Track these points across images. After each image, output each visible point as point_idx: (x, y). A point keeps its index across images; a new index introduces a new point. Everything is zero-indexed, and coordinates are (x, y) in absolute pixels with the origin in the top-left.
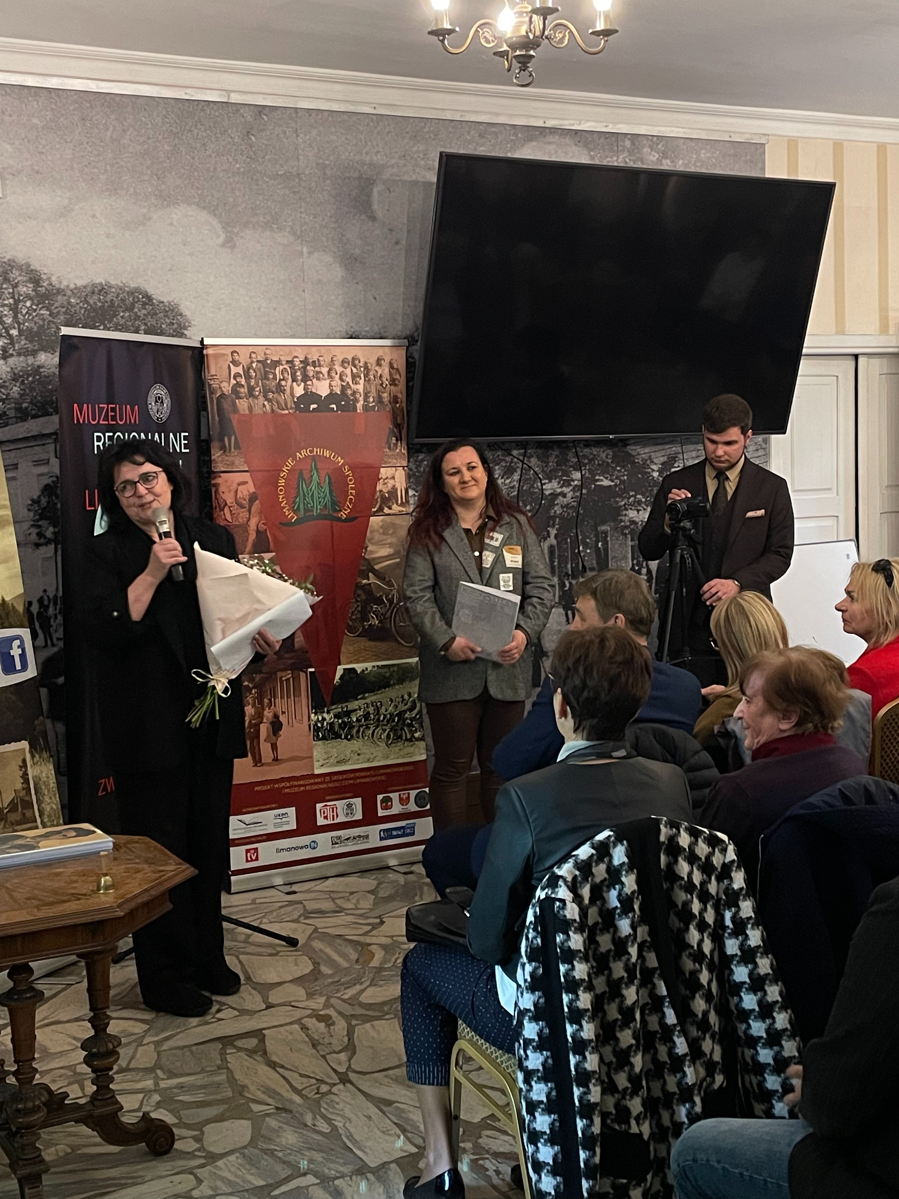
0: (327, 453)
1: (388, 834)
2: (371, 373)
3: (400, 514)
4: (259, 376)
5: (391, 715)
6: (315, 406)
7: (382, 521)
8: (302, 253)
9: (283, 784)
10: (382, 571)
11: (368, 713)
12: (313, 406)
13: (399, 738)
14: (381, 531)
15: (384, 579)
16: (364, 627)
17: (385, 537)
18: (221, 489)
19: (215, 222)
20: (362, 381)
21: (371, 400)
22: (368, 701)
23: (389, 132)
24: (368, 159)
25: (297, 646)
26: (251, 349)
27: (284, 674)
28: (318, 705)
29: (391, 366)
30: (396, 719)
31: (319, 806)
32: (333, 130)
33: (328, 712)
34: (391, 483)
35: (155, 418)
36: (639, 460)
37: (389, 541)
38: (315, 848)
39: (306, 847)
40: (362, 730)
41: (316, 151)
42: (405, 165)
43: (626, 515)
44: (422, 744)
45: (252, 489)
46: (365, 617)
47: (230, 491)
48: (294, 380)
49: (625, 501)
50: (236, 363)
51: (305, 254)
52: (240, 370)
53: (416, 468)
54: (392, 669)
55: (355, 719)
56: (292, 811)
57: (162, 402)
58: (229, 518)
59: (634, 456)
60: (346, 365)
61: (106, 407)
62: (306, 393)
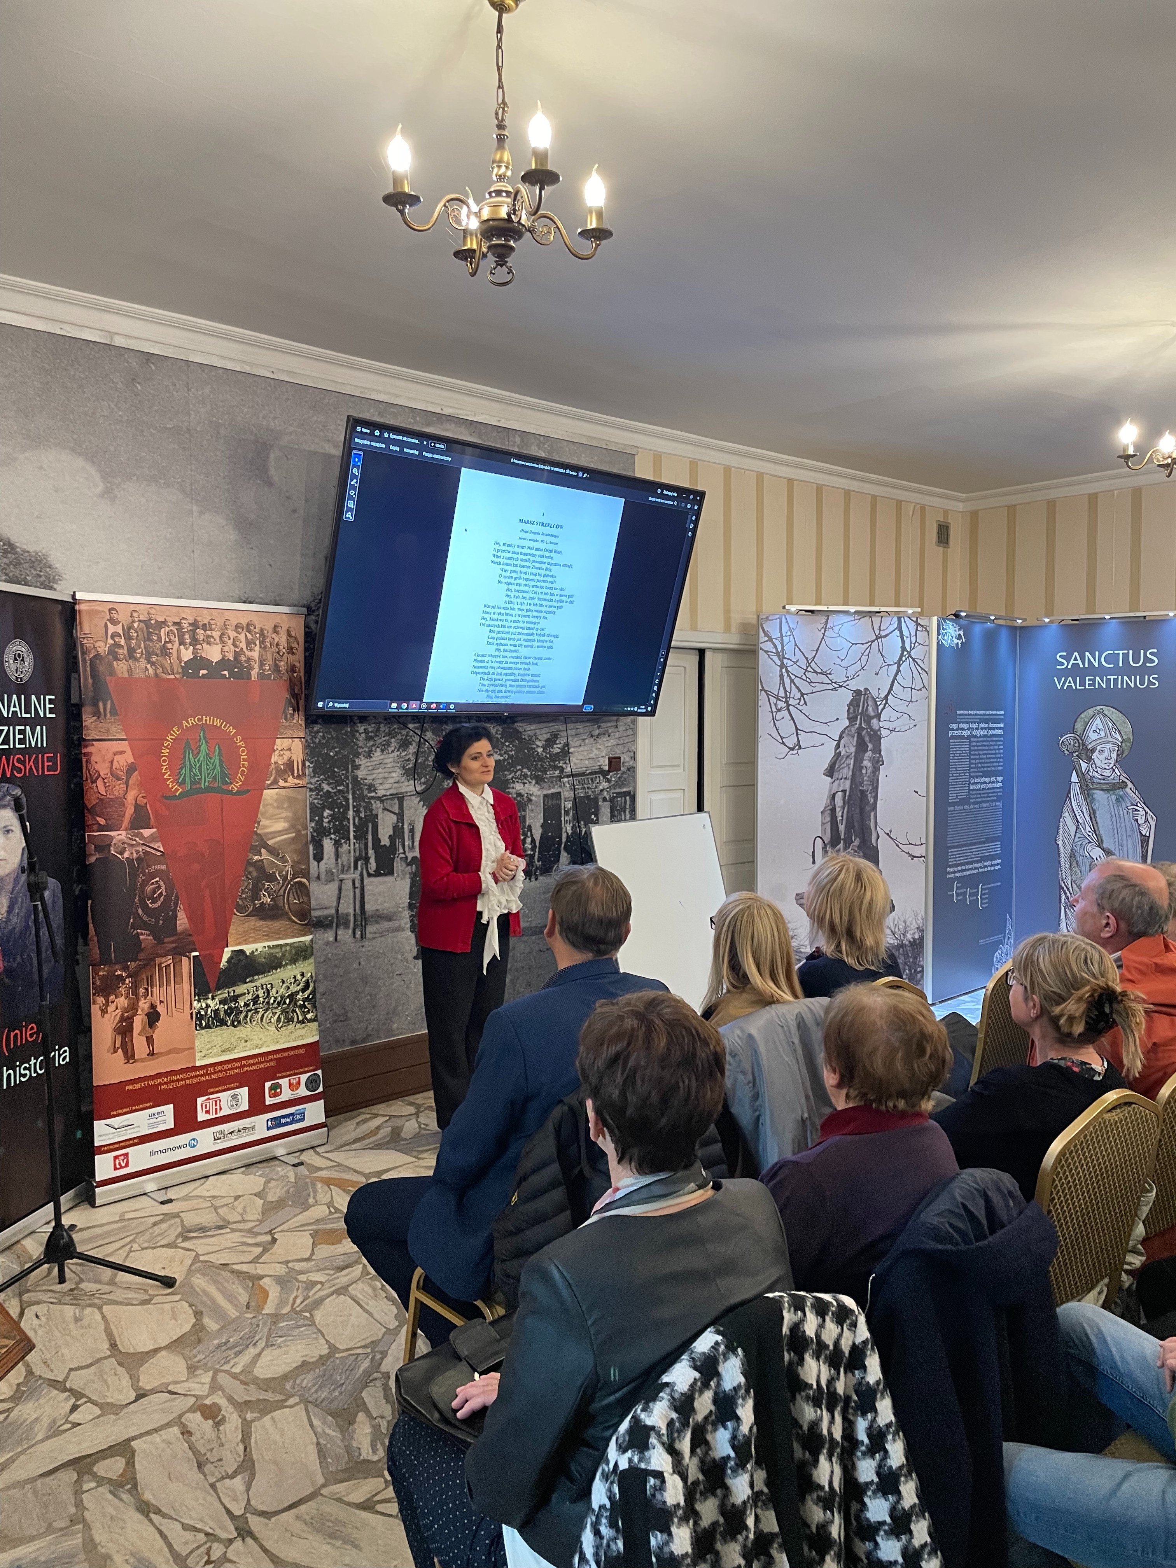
0: (217, 722)
1: (277, 1122)
2: (268, 640)
3: (296, 787)
4: (141, 637)
5: (282, 997)
6: (205, 672)
8: (192, 511)
9: (160, 1080)
10: (276, 846)
11: (258, 997)
12: (202, 672)
13: (290, 1020)
14: (275, 805)
15: (278, 855)
16: (254, 905)
17: (280, 811)
18: (94, 758)
19: (93, 471)
20: (257, 648)
21: (267, 668)
22: (258, 984)
23: (288, 399)
24: (264, 423)
25: (179, 929)
26: (132, 607)
27: (163, 960)
28: (202, 990)
29: (289, 634)
30: (288, 1001)
31: (200, 1100)
32: (228, 388)
33: (213, 999)
34: (287, 754)
35: (13, 678)
36: (525, 736)
37: (284, 815)
38: (194, 1146)
39: (185, 1146)
40: (250, 1014)
41: (209, 407)
42: (304, 434)
44: (315, 1025)
45: (131, 760)
46: (256, 896)
47: (104, 761)
48: (181, 643)
49: (513, 774)
50: (114, 622)
51: (195, 514)
52: (119, 629)
53: (311, 739)
54: (284, 949)
55: (242, 1004)
56: (169, 1109)
57: (23, 660)
58: (102, 790)
59: (521, 733)
60: (240, 630)
62: (195, 657)
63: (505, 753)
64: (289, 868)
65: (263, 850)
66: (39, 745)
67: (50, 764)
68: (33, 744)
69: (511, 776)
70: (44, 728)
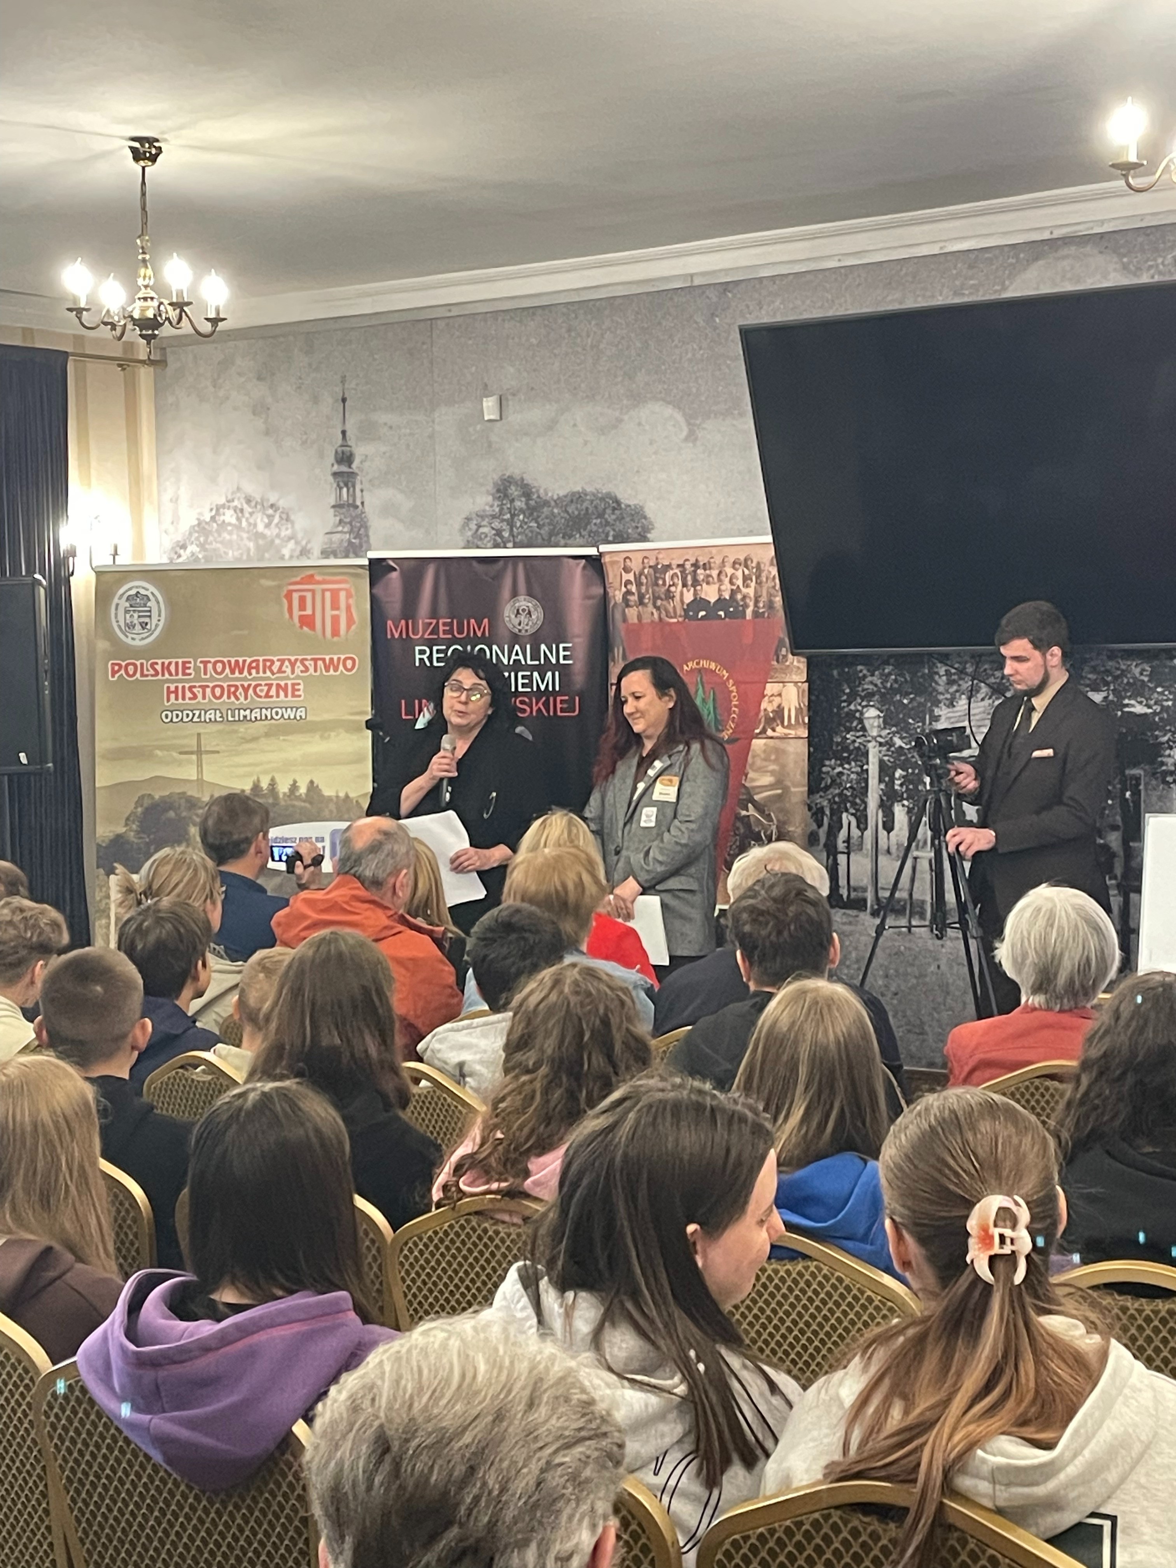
0: (713, 666)
2: (764, 574)
3: (786, 737)
4: (649, 583)
6: (704, 613)
7: (765, 744)
10: (762, 802)
12: (702, 613)
15: (762, 811)
19: (679, 417)
20: (753, 584)
21: (762, 605)
23: (859, 285)
26: (644, 554)
34: (777, 700)
35: (515, 631)
37: (770, 769)
43: (1169, 756)
48: (684, 585)
50: (627, 570)
52: (631, 577)
57: (529, 613)
60: (737, 566)
61: (434, 621)
62: (695, 599)
63: (1156, 703)
64: (774, 828)
65: (750, 805)
66: (550, 689)
67: (565, 706)
68: (543, 688)
69: (1166, 739)
70: (557, 673)
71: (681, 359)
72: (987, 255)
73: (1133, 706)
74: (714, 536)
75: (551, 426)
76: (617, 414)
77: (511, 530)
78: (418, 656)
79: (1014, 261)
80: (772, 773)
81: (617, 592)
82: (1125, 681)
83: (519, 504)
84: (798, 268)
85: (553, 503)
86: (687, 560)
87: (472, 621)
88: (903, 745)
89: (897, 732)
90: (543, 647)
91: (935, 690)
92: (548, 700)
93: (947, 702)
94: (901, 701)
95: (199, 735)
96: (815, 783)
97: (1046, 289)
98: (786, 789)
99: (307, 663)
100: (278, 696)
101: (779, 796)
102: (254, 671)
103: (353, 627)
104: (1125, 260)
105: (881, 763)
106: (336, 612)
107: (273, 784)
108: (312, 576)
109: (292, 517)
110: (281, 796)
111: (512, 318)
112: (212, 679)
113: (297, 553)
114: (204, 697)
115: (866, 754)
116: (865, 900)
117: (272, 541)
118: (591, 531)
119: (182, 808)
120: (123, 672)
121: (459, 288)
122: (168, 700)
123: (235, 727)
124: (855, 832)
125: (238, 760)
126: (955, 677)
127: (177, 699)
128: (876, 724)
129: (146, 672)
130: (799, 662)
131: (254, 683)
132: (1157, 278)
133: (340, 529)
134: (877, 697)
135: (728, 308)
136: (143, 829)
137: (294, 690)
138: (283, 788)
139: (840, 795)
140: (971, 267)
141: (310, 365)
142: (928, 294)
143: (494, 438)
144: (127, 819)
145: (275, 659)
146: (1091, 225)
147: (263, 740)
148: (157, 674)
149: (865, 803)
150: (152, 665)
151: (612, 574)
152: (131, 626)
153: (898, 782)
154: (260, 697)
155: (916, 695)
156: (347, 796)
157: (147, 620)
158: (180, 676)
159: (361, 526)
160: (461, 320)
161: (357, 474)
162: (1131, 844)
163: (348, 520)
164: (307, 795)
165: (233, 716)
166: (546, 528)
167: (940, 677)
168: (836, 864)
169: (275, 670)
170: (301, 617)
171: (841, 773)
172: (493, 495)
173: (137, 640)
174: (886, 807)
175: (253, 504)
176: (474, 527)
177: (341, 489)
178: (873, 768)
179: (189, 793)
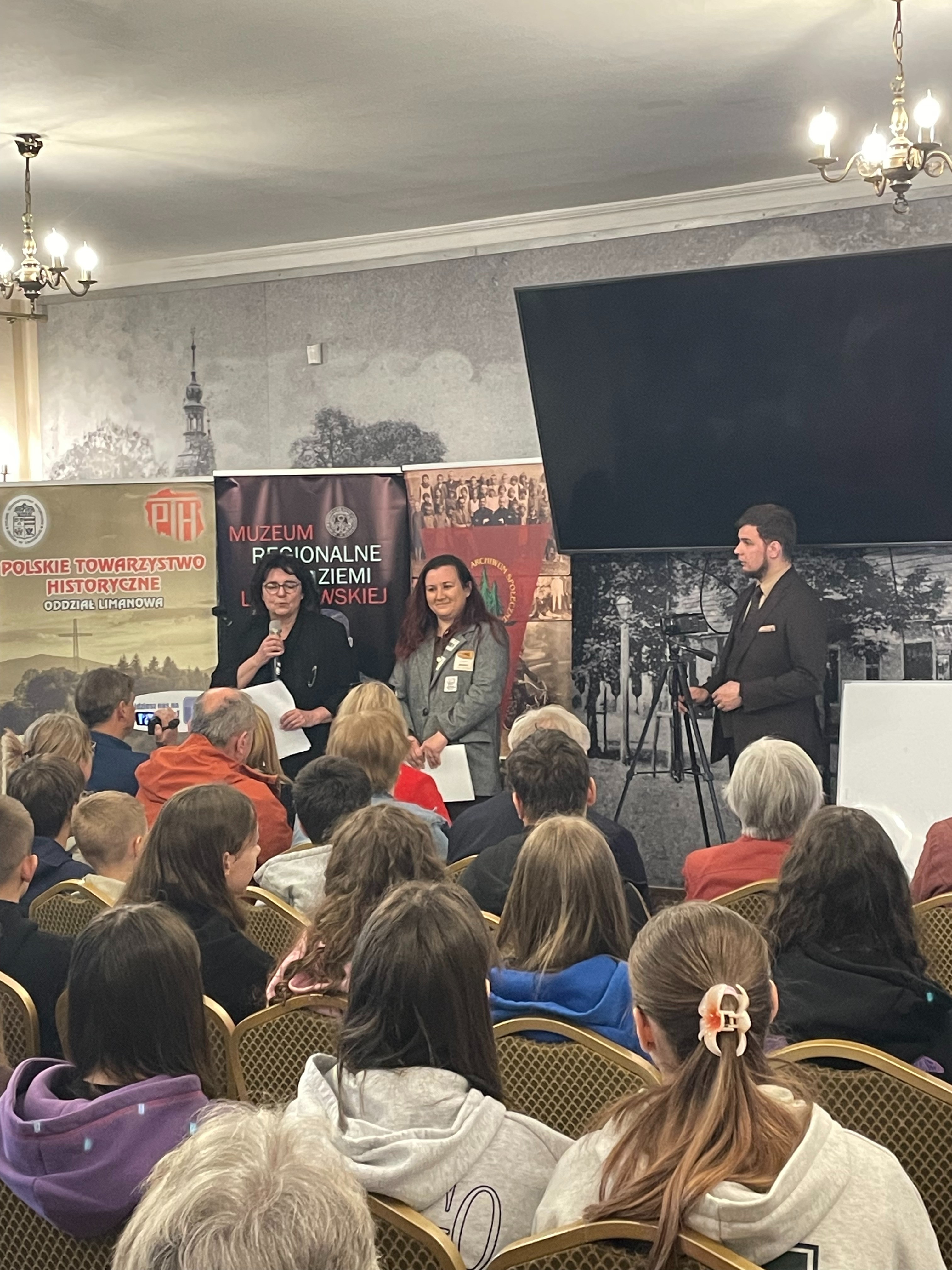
0: (495, 563)
2: (536, 488)
3: (554, 620)
4: (443, 495)
7: (537, 626)
10: (535, 673)
12: (486, 520)
14: (536, 635)
15: (536, 680)
17: (538, 642)
19: (466, 361)
20: (527, 497)
21: (534, 513)
26: (439, 472)
34: (547, 590)
35: (334, 535)
36: (877, 572)
37: (542, 645)
43: (861, 634)
48: (471, 497)
49: (860, 617)
50: (425, 485)
52: (428, 491)
57: (346, 521)
59: (872, 567)
60: (514, 482)
61: (269, 527)
62: (480, 509)
63: (849, 592)
64: (545, 694)
65: (525, 675)
66: (363, 582)
67: (375, 595)
68: (357, 581)
69: (857, 620)
70: (369, 569)
71: (467, 315)
72: (713, 232)
73: (831, 594)
74: (496, 457)
75: (364, 368)
76: (417, 359)
77: (331, 454)
78: (255, 556)
79: (734, 237)
80: (543, 649)
81: (417, 504)
82: (825, 573)
83: (338, 432)
84: (561, 242)
85: (364, 431)
86: (473, 477)
87: (299, 527)
88: (649, 626)
89: (644, 616)
90: (357, 547)
91: (673, 581)
92: (361, 591)
93: (684, 592)
94: (646, 591)
95: (75, 620)
96: (578, 658)
97: (760, 260)
98: (554, 662)
99: (164, 561)
100: (140, 588)
101: (547, 668)
102: (120, 568)
103: (202, 532)
104: (822, 236)
105: (632, 642)
106: (187, 520)
107: (136, 661)
108: (168, 491)
109: (151, 443)
110: (143, 670)
111: (330, 281)
112: (85, 575)
113: (156, 472)
114: (79, 590)
115: (618, 634)
116: (618, 751)
117: (135, 463)
118: (395, 454)
119: (61, 681)
120: (12, 569)
121: (287, 257)
122: (50, 592)
123: (104, 614)
124: (610, 696)
125: (107, 641)
126: (690, 571)
127: (57, 591)
128: (626, 609)
129: (31, 570)
130: (564, 559)
131: (120, 578)
132: (848, 251)
133: (191, 452)
134: (627, 588)
135: (506, 274)
136: (29, 698)
137: (153, 584)
138: (145, 664)
139: (598, 666)
140: (699, 241)
141: (166, 319)
142: (666, 262)
143: (316, 379)
144: (16, 690)
145: (138, 558)
146: (793, 208)
147: (128, 625)
148: (40, 571)
149: (618, 673)
150: (36, 564)
151: (413, 490)
152: (19, 532)
153: (644, 656)
154: (125, 589)
155: (659, 586)
156: (197, 670)
157: (32, 527)
158: (60, 573)
159: (207, 450)
160: (289, 282)
161: (204, 408)
162: (831, 705)
163: (197, 445)
164: (164, 669)
165: (103, 605)
166: (359, 451)
167: (678, 571)
168: (595, 722)
169: (138, 568)
170: (158, 523)
171: (598, 650)
172: (315, 424)
173: (23, 543)
174: (635, 677)
175: (119, 432)
176: (300, 451)
177: (191, 419)
178: (624, 645)
179: (68, 668)
